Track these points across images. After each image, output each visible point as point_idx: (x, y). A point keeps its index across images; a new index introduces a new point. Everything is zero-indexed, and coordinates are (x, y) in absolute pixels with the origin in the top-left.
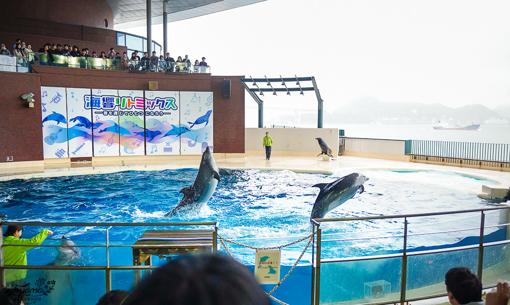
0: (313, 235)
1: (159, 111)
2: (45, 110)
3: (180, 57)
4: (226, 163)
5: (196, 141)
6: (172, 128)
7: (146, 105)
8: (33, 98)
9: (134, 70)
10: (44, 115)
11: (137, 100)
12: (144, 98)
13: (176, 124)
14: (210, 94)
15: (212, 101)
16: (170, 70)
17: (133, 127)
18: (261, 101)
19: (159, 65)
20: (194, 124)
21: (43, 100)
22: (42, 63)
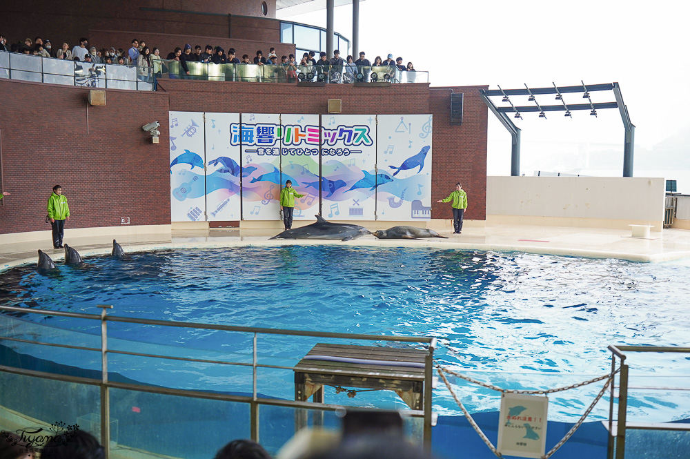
0: (612, 376)
1: (343, 147)
2: (174, 148)
3: (378, 58)
5: (402, 198)
6: (363, 176)
7: (323, 138)
8: (159, 128)
10: (173, 155)
11: (309, 130)
12: (320, 126)
13: (370, 169)
14: (426, 120)
15: (431, 129)
16: (361, 80)
17: (303, 173)
18: (517, 128)
19: (344, 71)
20: (400, 169)
21: (173, 132)
22: (171, 76)
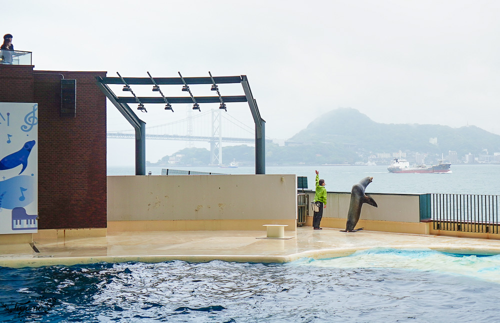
4: (65, 249)
14: (30, 109)
15: (36, 121)
18: (141, 122)
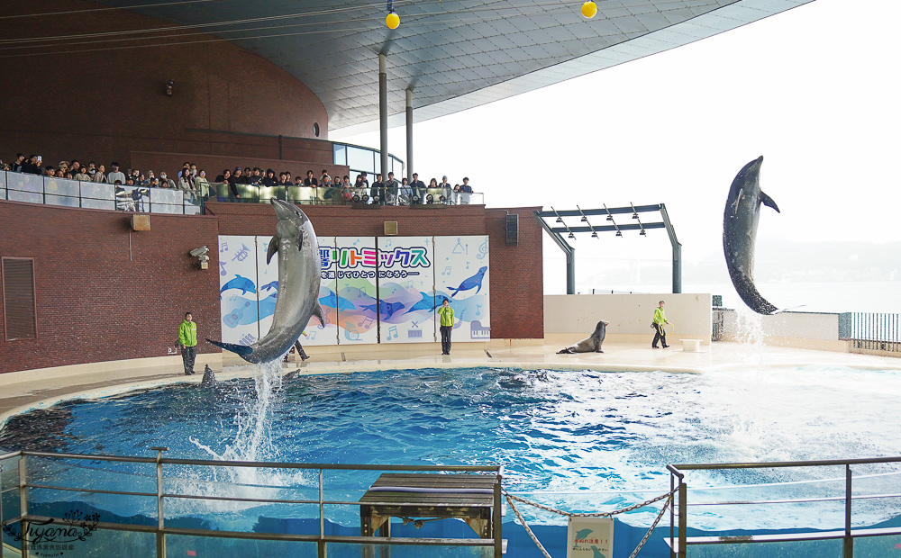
0: (672, 495)
1: (401, 269)
2: (224, 273)
3: (434, 180)
4: (511, 356)
5: (461, 319)
6: (421, 297)
7: (380, 260)
8: (208, 254)
9: (359, 203)
10: (223, 281)
11: (365, 252)
12: (377, 249)
13: (428, 290)
14: (483, 240)
15: (488, 250)
16: (417, 201)
17: (360, 296)
18: (571, 248)
19: (399, 193)
20: (458, 290)
21: (222, 257)
22: (220, 199)
